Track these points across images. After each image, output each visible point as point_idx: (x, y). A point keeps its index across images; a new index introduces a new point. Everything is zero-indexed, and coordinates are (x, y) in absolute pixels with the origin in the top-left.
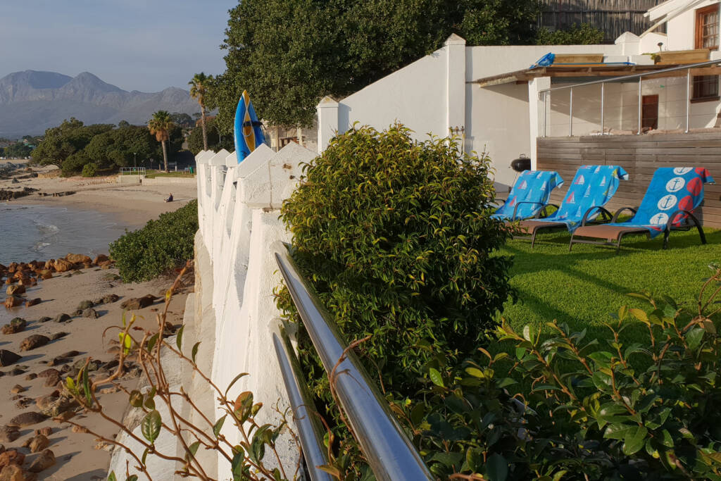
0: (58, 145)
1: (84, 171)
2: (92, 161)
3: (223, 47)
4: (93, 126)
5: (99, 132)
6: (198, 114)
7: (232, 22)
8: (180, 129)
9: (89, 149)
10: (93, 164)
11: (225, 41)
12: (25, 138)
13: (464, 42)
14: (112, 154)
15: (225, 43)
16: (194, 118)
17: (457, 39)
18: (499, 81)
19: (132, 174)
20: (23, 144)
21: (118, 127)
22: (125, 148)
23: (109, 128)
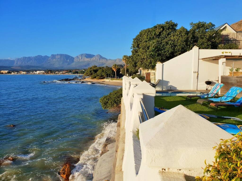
0: (91, 71)
1: (96, 78)
2: (98, 76)
3: (131, 48)
4: (99, 67)
5: (100, 69)
6: (124, 65)
7: (134, 42)
8: (120, 68)
9: (98, 72)
10: (99, 76)
11: (132, 47)
12: (83, 69)
13: (198, 48)
14: (103, 74)
15: (131, 47)
16: (123, 66)
17: (196, 47)
18: (209, 59)
19: (108, 79)
20: (83, 71)
21: (105, 68)
22: (106, 73)
23: (103, 67)
